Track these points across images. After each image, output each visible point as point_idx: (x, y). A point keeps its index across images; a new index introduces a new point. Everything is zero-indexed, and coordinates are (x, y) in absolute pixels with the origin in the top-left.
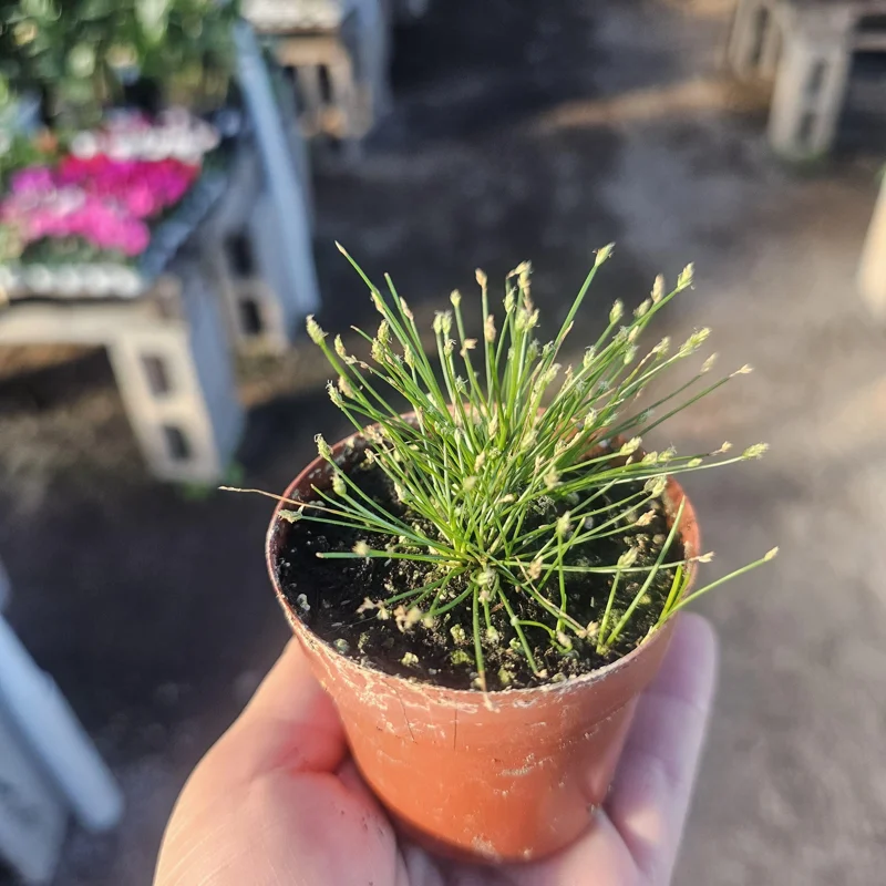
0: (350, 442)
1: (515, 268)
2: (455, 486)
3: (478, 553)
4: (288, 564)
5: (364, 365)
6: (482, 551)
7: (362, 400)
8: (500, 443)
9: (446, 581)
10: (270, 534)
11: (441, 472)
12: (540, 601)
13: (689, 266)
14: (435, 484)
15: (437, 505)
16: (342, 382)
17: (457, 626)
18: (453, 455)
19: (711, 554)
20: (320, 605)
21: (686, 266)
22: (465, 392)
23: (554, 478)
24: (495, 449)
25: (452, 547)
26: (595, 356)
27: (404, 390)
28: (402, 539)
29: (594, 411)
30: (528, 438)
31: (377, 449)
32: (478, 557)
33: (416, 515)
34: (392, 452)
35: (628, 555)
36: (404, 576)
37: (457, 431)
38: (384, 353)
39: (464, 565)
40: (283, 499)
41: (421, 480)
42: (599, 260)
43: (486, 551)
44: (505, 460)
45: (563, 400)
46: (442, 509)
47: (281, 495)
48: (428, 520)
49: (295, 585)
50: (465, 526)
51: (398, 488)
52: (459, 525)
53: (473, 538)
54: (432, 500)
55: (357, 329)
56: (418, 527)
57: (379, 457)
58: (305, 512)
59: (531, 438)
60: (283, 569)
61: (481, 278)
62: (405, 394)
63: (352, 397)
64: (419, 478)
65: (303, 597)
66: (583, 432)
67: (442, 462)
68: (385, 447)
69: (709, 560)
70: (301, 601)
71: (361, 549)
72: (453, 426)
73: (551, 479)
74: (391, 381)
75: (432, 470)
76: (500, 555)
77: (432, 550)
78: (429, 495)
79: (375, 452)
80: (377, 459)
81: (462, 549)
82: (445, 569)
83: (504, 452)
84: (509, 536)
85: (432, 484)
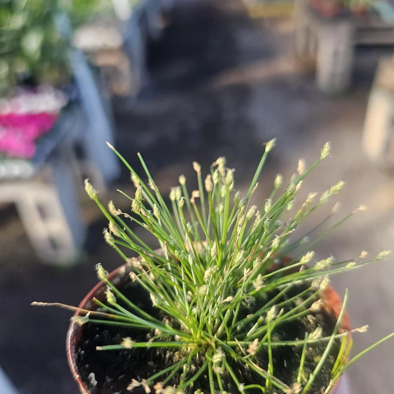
0: (122, 270)
1: (215, 161)
2: (190, 292)
3: (208, 337)
4: (83, 352)
5: (127, 215)
6: (211, 336)
7: (125, 237)
8: (218, 263)
9: (189, 359)
10: (71, 332)
11: (181, 285)
12: (252, 367)
13: (327, 144)
14: (177, 293)
15: (179, 306)
16: (111, 225)
17: (199, 390)
18: (188, 272)
19: (366, 326)
20: (104, 380)
21: (325, 144)
22: (192, 232)
23: (261, 282)
24: (215, 266)
25: (190, 334)
26: (272, 205)
27: (154, 231)
28: (157, 331)
29: (278, 237)
30: (239, 257)
31: (138, 272)
32: (208, 340)
33: (166, 314)
34: (148, 273)
35: (315, 333)
36: (160, 355)
37: (189, 256)
38: (140, 207)
39: (200, 345)
40: (79, 310)
41: (168, 290)
42: (268, 149)
43: (213, 335)
44: (222, 274)
45: (254, 233)
46: (183, 309)
47: (77, 306)
48: (173, 317)
49: (87, 366)
50: (198, 319)
51: (152, 297)
52: (195, 319)
53: (205, 328)
54: (175, 303)
55: (121, 192)
56: (167, 321)
57: (140, 277)
58: (91, 317)
59: (241, 256)
60: (79, 356)
61: (197, 167)
62: (155, 234)
63: (118, 235)
64: (166, 289)
65: (92, 375)
66: (272, 251)
67: (181, 278)
68: (144, 271)
69: (366, 330)
70: (91, 379)
71: (128, 343)
72: (186, 253)
73: (258, 284)
74: (145, 226)
75: (174, 283)
76: (223, 337)
77: (177, 337)
78: (173, 299)
79: (137, 274)
80: (138, 278)
81: (198, 335)
82: (187, 349)
83: (221, 268)
84: (229, 324)
85: (175, 293)
